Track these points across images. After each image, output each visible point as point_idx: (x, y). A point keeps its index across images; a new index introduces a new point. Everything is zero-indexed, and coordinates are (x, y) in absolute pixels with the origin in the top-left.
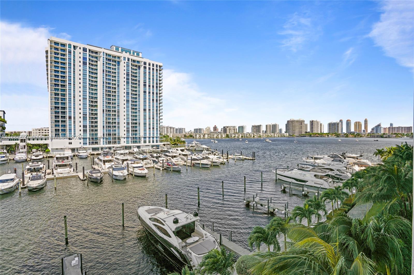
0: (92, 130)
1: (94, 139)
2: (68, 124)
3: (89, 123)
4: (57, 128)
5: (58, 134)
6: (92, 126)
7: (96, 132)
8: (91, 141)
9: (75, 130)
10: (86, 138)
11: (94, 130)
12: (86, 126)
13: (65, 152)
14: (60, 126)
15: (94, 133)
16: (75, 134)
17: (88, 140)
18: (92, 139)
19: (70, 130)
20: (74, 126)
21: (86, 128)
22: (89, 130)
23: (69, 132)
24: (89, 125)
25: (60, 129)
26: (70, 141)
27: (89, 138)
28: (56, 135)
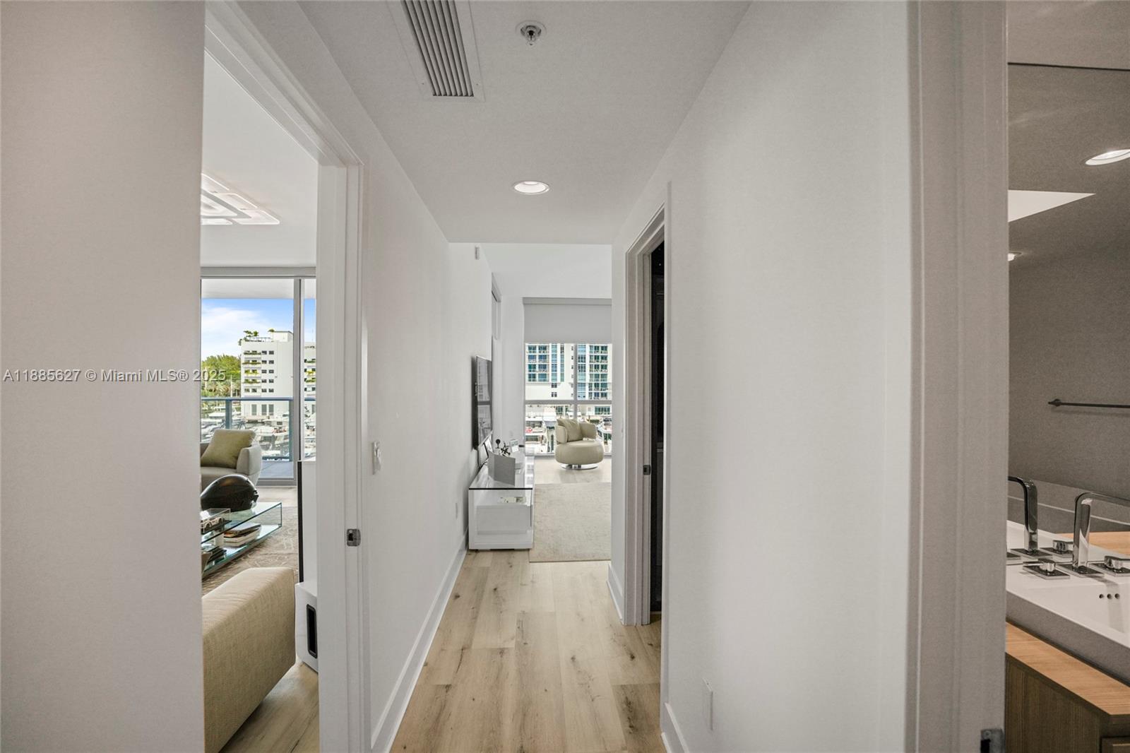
0: (597, 367)
1: (600, 388)
2: (550, 354)
3: (591, 352)
4: (532, 363)
5: (534, 376)
6: (597, 358)
7: (603, 370)
8: (593, 391)
9: (562, 366)
10: (584, 384)
11: (600, 367)
12: (585, 358)
13: (545, 414)
14: (537, 357)
15: (600, 373)
16: (562, 375)
17: (587, 387)
18: (597, 385)
19: (554, 366)
20: (562, 356)
21: (585, 362)
22: (590, 365)
23: (553, 371)
24: (591, 356)
25: (537, 364)
26: (554, 390)
27: (590, 385)
28: (530, 376)
